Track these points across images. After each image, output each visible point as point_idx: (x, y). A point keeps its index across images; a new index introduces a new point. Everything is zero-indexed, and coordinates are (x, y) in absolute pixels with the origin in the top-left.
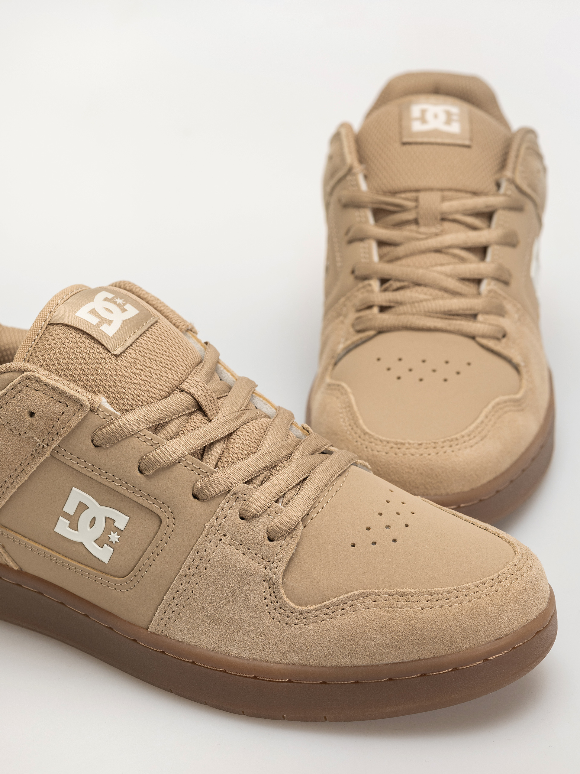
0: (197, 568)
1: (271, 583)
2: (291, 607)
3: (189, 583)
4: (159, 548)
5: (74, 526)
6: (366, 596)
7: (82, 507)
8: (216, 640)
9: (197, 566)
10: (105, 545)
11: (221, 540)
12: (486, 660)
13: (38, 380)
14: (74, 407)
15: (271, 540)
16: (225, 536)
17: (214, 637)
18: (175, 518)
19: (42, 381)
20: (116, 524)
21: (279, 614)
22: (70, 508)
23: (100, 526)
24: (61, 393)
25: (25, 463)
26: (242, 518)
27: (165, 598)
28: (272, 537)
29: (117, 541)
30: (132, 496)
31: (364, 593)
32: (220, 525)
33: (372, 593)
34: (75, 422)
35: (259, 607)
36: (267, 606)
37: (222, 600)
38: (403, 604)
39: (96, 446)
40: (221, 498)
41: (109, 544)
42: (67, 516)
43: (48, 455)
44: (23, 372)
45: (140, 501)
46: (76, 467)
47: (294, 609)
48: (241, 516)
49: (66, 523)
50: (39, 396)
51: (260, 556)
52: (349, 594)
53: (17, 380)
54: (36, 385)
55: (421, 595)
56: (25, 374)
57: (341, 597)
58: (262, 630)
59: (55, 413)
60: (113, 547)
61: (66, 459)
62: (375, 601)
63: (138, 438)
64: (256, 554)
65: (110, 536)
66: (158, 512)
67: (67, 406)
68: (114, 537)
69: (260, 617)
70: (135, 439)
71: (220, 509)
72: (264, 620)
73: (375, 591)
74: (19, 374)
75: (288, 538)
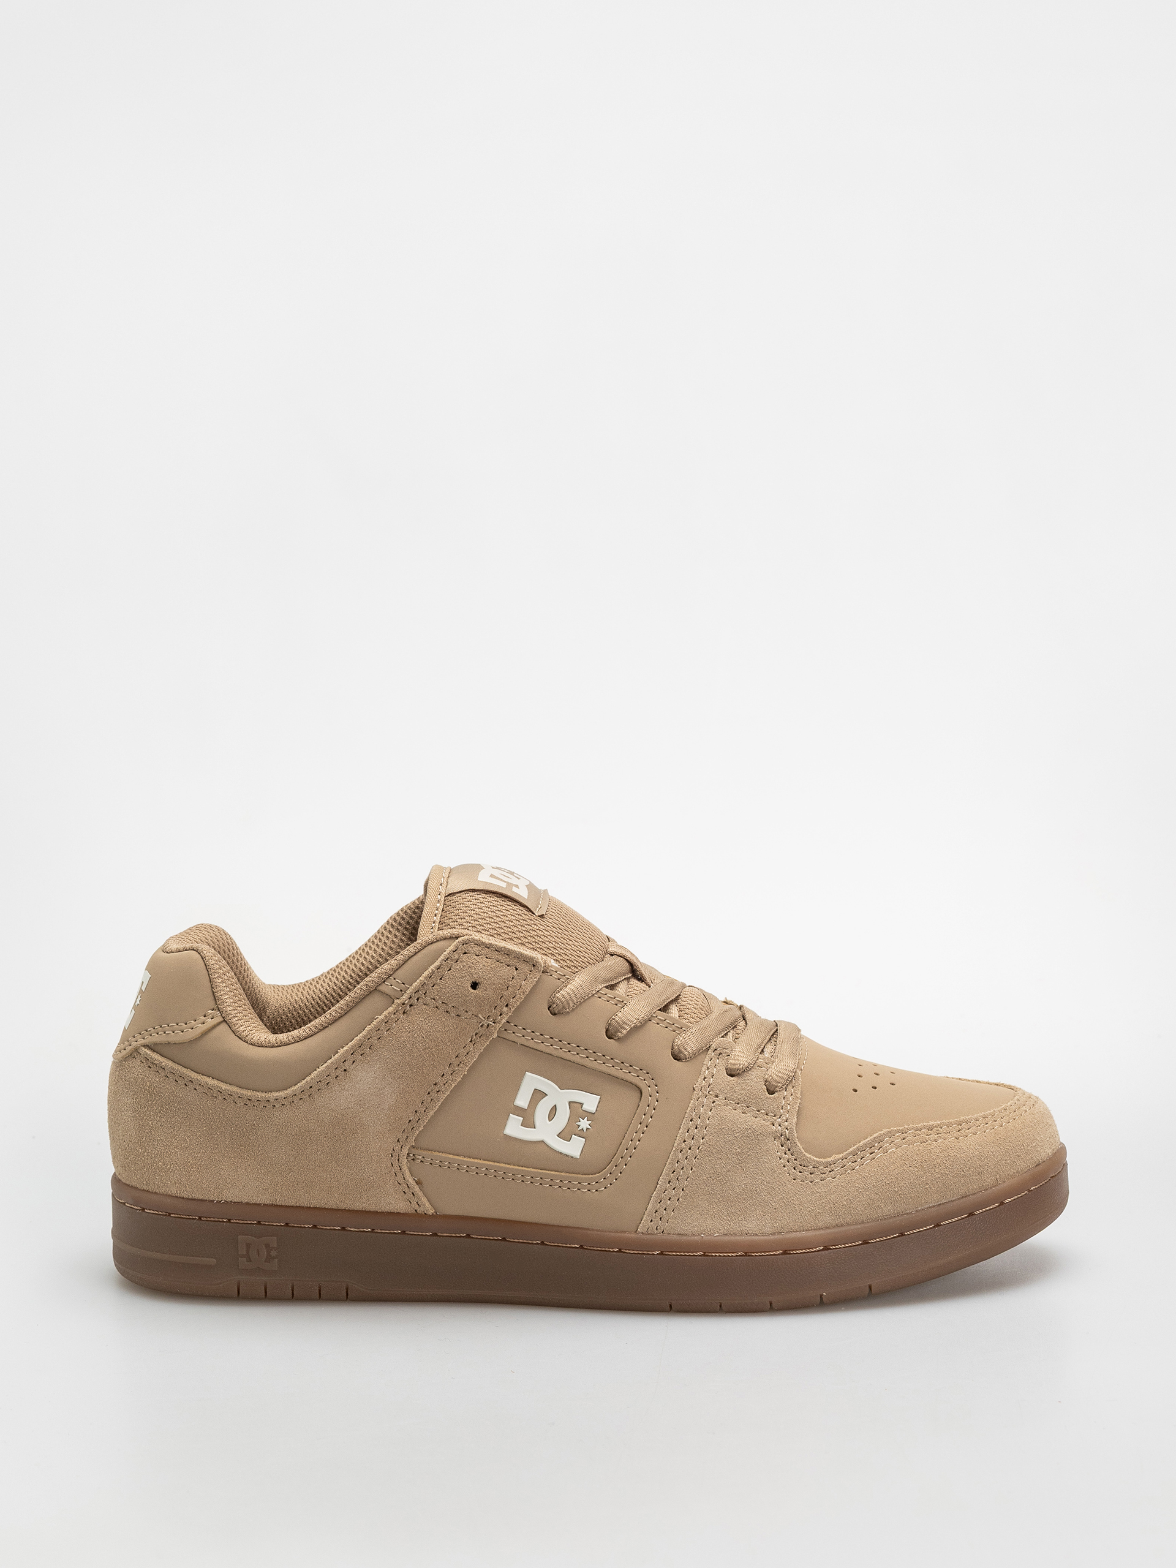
0: (693, 1139)
1: (785, 1140)
2: (814, 1161)
3: (686, 1158)
4: (644, 1124)
5: (529, 1122)
6: (891, 1134)
7: (538, 1095)
8: (729, 1220)
9: (694, 1136)
10: (573, 1136)
11: (714, 1102)
12: (1002, 1203)
13: (478, 944)
14: (525, 968)
15: (771, 1092)
16: (717, 1096)
17: (725, 1218)
18: (658, 1084)
19: (483, 943)
20: (585, 1107)
21: (801, 1172)
22: (522, 1100)
23: (563, 1115)
24: (508, 953)
25: (463, 1052)
26: (732, 1076)
27: (659, 1183)
28: (772, 1089)
29: (589, 1127)
30: (603, 1068)
31: (890, 1132)
32: (709, 1085)
33: (898, 1131)
34: (528, 986)
35: (776, 1169)
36: (784, 1166)
37: (729, 1171)
38: (936, 1136)
39: (554, 1014)
40: (703, 1056)
41: (579, 1133)
42: (519, 1111)
43: (495, 1035)
44: (457, 938)
45: (614, 1071)
46: (531, 1044)
47: (818, 1162)
48: (729, 1073)
49: (519, 1120)
50: (483, 960)
51: (763, 1111)
52: (875, 1135)
53: (452, 948)
54: (476, 949)
55: (949, 1125)
56: (460, 939)
57: (866, 1140)
58: (784, 1195)
59: (504, 979)
60: (584, 1135)
61: (518, 1038)
62: (904, 1139)
63: (600, 998)
64: (759, 1111)
65: (578, 1123)
66: (636, 1081)
67: (517, 969)
68: (584, 1124)
69: (779, 1181)
70: (596, 999)
71: (705, 1067)
72: (784, 1182)
73: (901, 1128)
74: (451, 941)
75: (790, 1087)
